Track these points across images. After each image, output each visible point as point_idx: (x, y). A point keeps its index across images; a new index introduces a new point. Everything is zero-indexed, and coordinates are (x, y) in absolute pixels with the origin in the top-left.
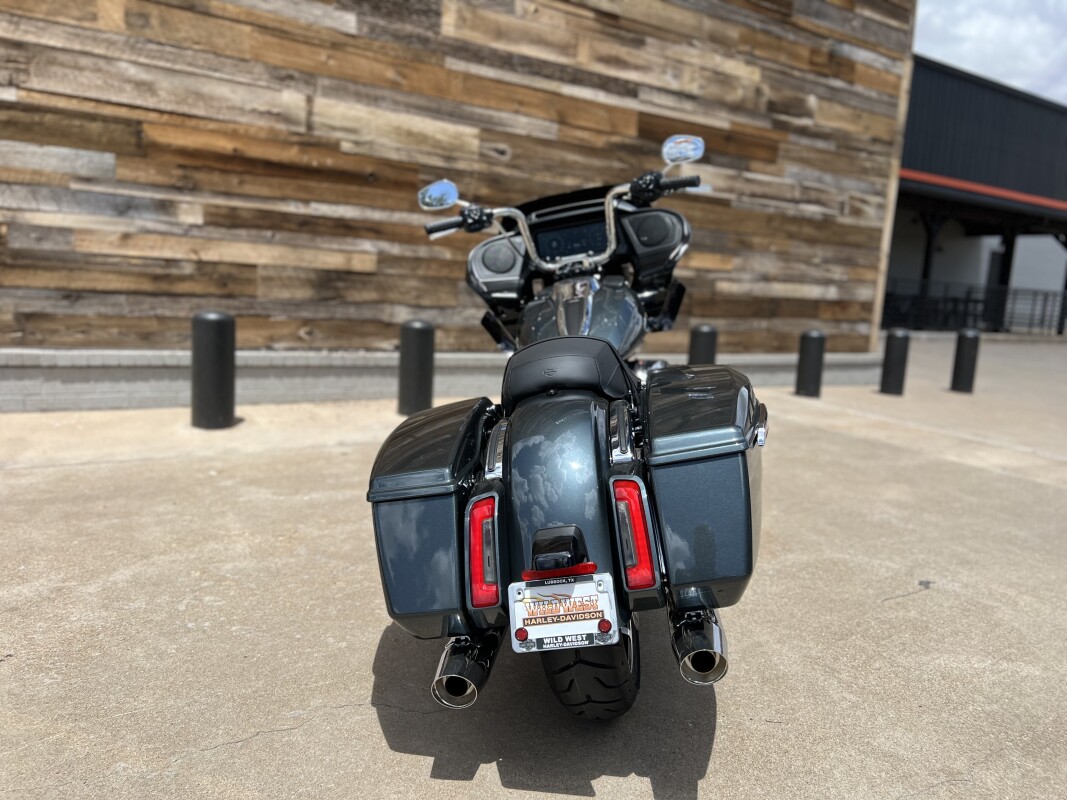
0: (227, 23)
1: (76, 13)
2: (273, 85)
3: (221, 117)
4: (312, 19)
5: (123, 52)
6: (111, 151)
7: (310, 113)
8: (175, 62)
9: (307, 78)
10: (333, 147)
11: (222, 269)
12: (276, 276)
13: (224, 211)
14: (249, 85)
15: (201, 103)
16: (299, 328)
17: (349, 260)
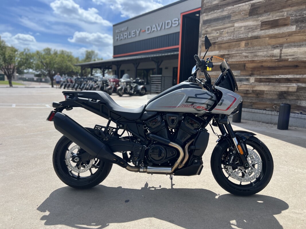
0: (263, 39)
1: (237, 46)
2: (272, 50)
3: (260, 59)
4: (283, 31)
5: (244, 51)
6: (240, 70)
7: (281, 54)
8: (253, 50)
9: (281, 46)
10: (287, 60)
11: (258, 92)
12: (268, 93)
13: (258, 79)
14: (267, 51)
15: (256, 58)
16: (273, 106)
17: (289, 89)
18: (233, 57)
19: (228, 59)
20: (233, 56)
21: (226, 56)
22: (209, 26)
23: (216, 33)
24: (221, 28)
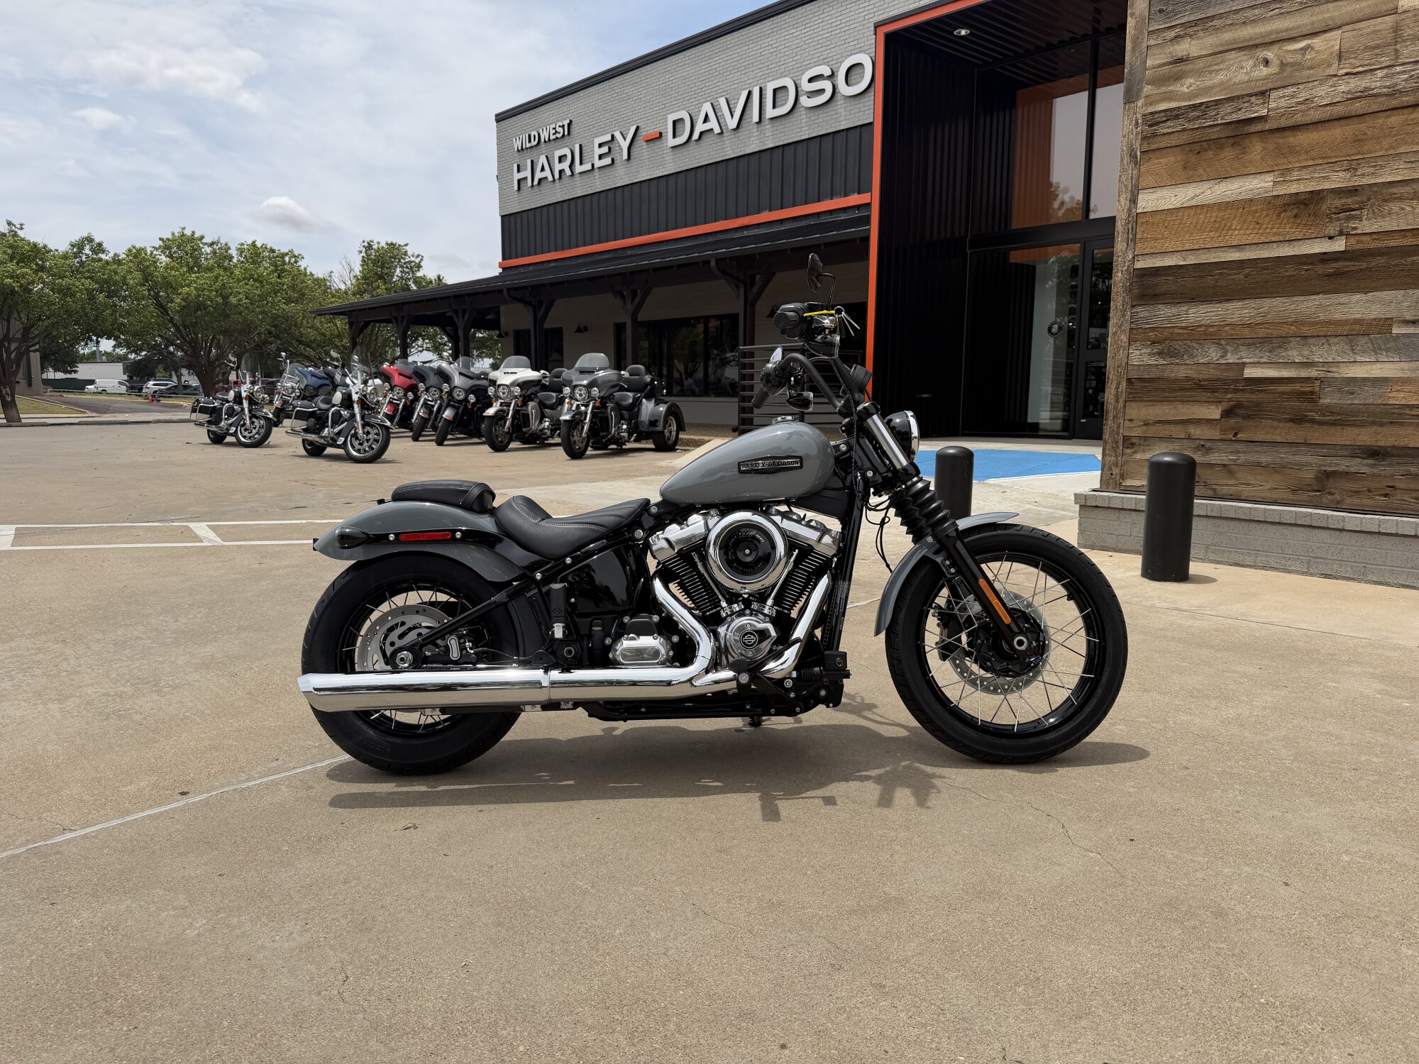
18: (1395, 207)
19: (1348, 219)
20: (1385, 201)
21: (1338, 202)
22: (1195, 23)
23: (1251, 63)
24: (1287, 30)
